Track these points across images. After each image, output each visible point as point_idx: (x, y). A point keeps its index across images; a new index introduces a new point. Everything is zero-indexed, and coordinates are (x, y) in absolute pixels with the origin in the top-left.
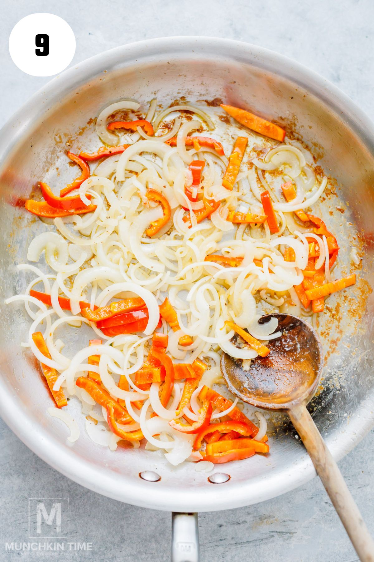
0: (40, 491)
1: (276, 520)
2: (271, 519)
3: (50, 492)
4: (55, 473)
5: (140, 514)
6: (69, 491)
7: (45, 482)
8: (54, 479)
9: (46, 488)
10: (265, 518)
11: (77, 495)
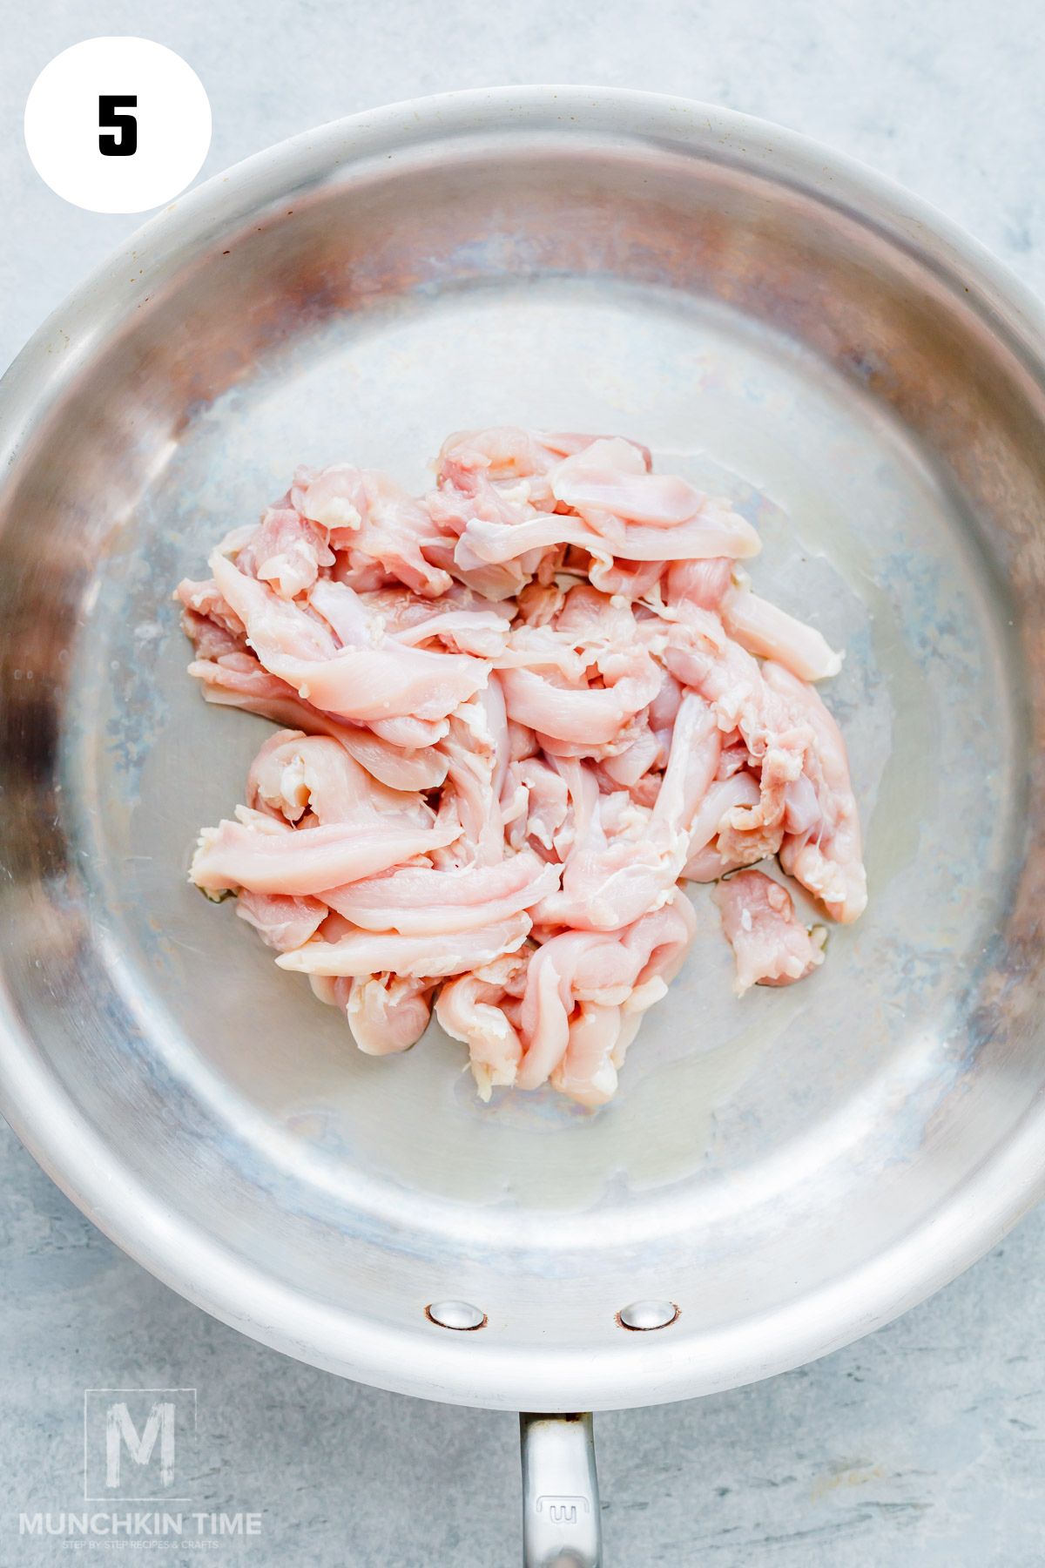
0: (221, 1409)
1: (876, 1473)
2: (863, 1471)
3: (248, 1412)
4: (261, 1358)
5: (502, 1466)
6: (303, 1407)
7: (233, 1384)
8: (260, 1375)
9: (237, 1400)
10: (847, 1468)
11: (324, 1418)
